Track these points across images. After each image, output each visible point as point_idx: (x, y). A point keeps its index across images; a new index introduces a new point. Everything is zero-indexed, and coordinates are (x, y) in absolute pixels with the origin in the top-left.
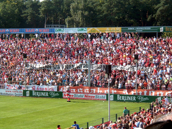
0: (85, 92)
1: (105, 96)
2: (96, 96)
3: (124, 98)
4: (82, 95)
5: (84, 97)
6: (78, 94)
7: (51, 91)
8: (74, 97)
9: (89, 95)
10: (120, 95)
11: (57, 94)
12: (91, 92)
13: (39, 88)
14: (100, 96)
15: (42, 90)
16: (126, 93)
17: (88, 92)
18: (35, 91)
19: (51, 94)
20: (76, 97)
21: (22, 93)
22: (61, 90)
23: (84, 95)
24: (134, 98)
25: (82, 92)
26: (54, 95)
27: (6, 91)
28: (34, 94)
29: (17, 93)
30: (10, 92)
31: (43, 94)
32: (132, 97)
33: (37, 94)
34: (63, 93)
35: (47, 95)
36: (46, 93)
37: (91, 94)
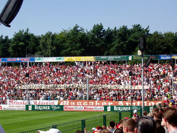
0: (84, 104)
1: (103, 108)
2: (94, 108)
3: (120, 109)
4: (82, 107)
5: (83, 109)
6: (78, 107)
7: (52, 105)
8: (74, 109)
9: (88, 107)
10: (116, 106)
11: (59, 108)
12: (90, 105)
13: (40, 102)
14: (98, 107)
15: (43, 104)
16: (121, 105)
17: (87, 105)
18: (37, 105)
19: (53, 108)
20: (76, 109)
21: (25, 108)
22: (61, 104)
23: (83, 107)
24: (129, 108)
25: (81, 105)
26: (55, 108)
27: (9, 107)
28: (36, 108)
29: (20, 108)
30: (13, 107)
31: (45, 108)
32: (127, 107)
33: (39, 108)
34: (64, 107)
35: (49, 108)
36: (47, 107)
37: (90, 106)
